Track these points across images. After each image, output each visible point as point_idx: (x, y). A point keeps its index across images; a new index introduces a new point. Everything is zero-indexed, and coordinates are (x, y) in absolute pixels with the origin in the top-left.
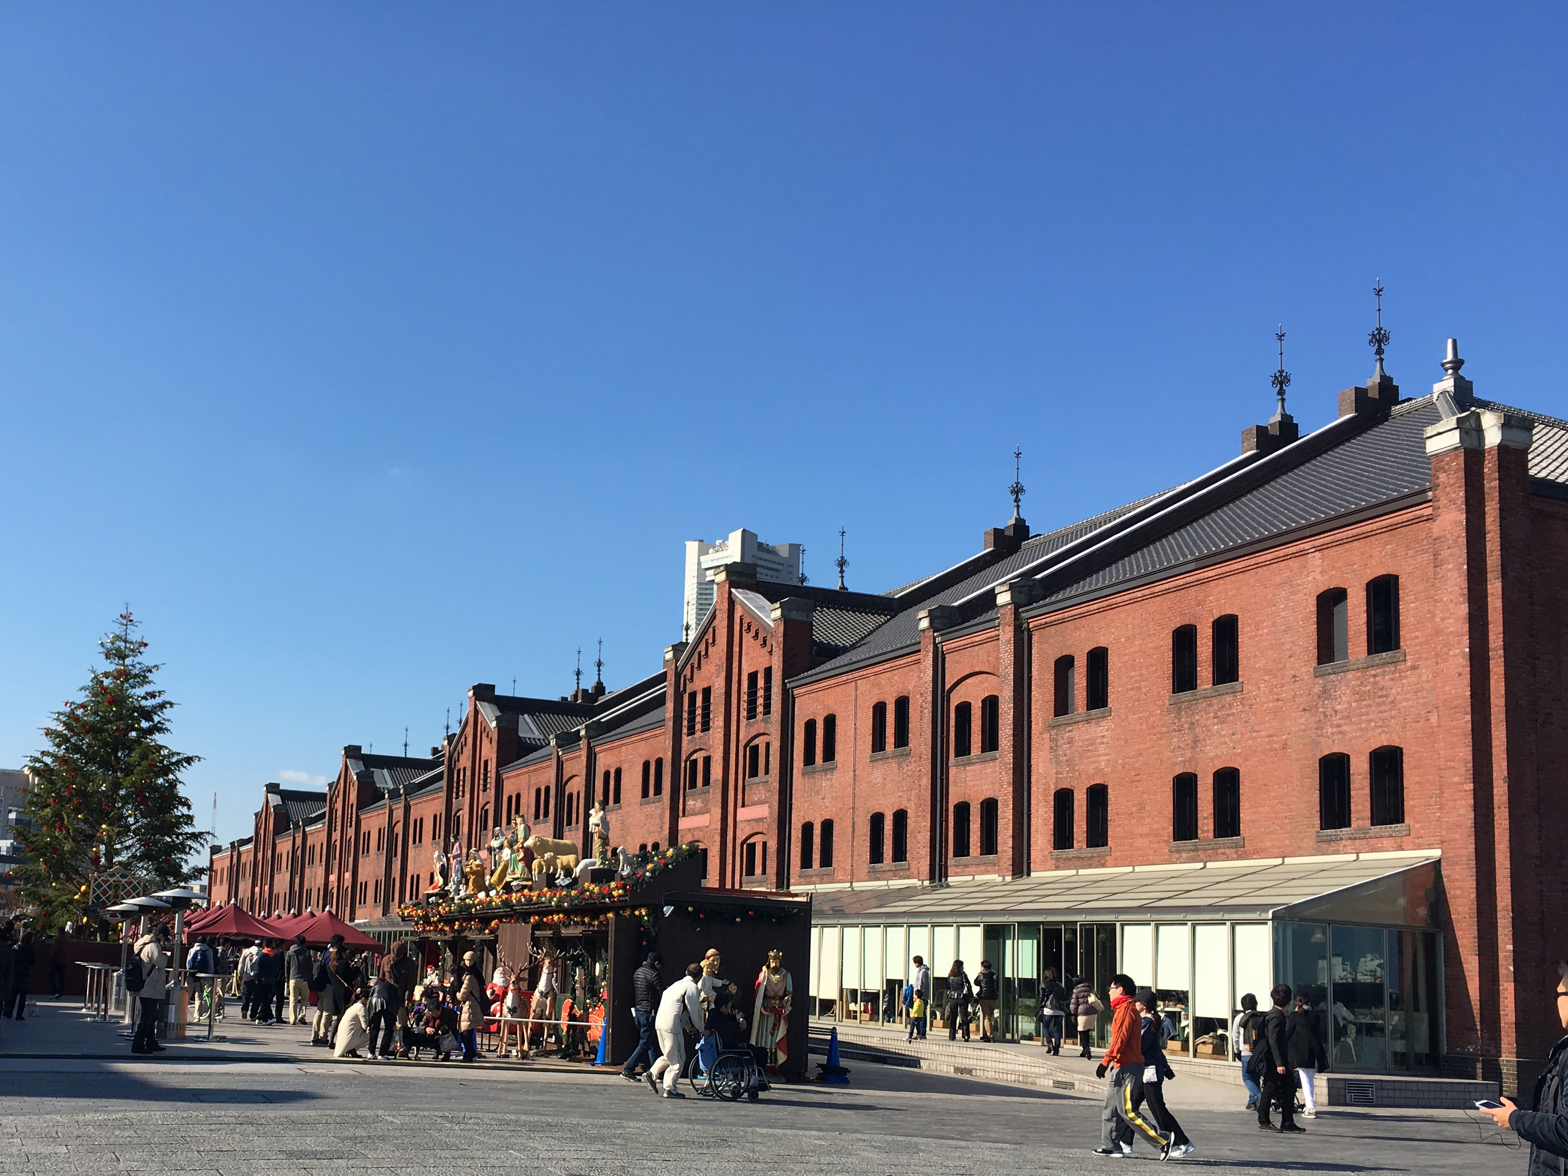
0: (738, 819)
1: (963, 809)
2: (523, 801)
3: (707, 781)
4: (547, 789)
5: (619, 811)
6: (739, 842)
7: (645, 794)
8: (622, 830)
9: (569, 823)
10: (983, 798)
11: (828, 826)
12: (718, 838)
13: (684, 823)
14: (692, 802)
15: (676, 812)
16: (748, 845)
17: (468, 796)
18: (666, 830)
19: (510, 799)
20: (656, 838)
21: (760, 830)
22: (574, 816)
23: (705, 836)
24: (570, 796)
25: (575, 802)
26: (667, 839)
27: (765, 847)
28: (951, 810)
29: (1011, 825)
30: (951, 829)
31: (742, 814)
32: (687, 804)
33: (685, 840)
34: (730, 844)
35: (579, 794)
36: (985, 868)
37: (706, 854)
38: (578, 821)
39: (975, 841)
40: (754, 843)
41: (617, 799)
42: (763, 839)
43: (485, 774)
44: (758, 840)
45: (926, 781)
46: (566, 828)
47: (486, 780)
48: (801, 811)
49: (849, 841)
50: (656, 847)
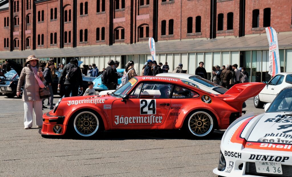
0: (137, 19)
1: (221, 16)
2: (45, 13)
3: (123, 6)
4: (56, 9)
5: (88, 17)
6: (137, 27)
7: (98, 10)
8: (89, 23)
9: (66, 21)
10: (228, 12)
11: (171, 22)
12: (129, 26)
13: (115, 21)
14: (117, 13)
15: (112, 16)
16: (141, 28)
17: (20, 11)
18: (108, 24)
19: (39, 12)
20: (103, 26)
21: (145, 23)
22: (68, 18)
23: (124, 25)
24: (66, 11)
25: (68, 14)
26: (108, 26)
27: (148, 28)
28: (217, 16)
29: (239, 20)
30: (217, 22)
31: (138, 18)
32: (116, 14)
33: (115, 26)
34: (134, 28)
35: (70, 11)
36: (228, 34)
37: (123, 31)
38: (70, 20)
39: (225, 25)
40: (143, 28)
41: (86, 12)
42: (147, 26)
43: (28, 4)
44: (145, 27)
45: (209, 7)
46: (65, 23)
47: (28, 6)
48: (161, 17)
49: (180, 26)
50: (103, 29)
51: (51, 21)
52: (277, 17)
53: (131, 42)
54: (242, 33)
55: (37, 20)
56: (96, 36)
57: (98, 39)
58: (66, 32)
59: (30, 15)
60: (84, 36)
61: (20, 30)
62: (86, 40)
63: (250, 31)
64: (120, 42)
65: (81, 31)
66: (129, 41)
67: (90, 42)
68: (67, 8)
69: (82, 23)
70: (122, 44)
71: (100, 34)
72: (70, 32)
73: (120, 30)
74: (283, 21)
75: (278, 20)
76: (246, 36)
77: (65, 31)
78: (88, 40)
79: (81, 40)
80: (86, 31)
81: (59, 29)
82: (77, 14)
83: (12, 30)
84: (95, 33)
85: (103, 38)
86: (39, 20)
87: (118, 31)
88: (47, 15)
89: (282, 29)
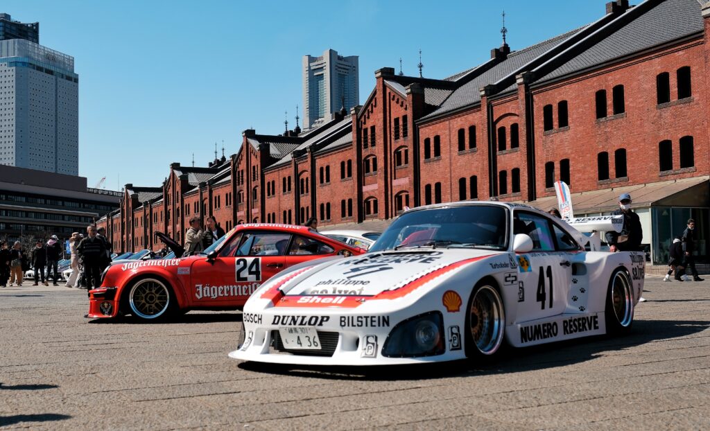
0: (393, 185)
1: (504, 173)
2: (276, 184)
3: (375, 169)
4: (289, 178)
5: (330, 186)
6: (394, 195)
7: (343, 176)
8: (331, 194)
9: (303, 193)
10: (513, 168)
11: (438, 185)
12: (383, 195)
13: (365, 189)
14: (368, 178)
15: (361, 183)
16: (398, 197)
17: (245, 183)
18: (356, 193)
19: (269, 183)
20: (350, 197)
21: (404, 189)
22: (305, 189)
23: (376, 194)
24: (302, 180)
25: (305, 183)
26: (356, 197)
27: (407, 197)
28: (498, 174)
29: (527, 179)
30: (498, 182)
31: (395, 183)
32: (366, 180)
33: (365, 197)
34: (390, 197)
35: (307, 179)
36: (514, 198)
37: (376, 202)
38: (307, 192)
39: (509, 187)
40: (401, 196)
41: (328, 180)
42: (407, 193)
43: (254, 173)
44: (404, 195)
45: (486, 162)
46: (301, 195)
47: (254, 176)
48: (425, 179)
49: (449, 191)
50: (350, 201)
51: (284, 194)
52: (579, 171)
53: (387, 218)
54: (532, 196)
55: (266, 194)
56: (340, 211)
57: (343, 215)
58: (303, 209)
59: (257, 188)
60: (326, 212)
61: (246, 209)
62: (328, 217)
63: (542, 193)
64: (372, 217)
65: (322, 206)
66: (384, 217)
67: (334, 221)
68: (304, 176)
69: (323, 195)
70: (375, 220)
71: (346, 209)
72: (308, 208)
73: (372, 201)
74: (586, 176)
75: (580, 175)
76: (537, 200)
77: (301, 207)
78: (331, 218)
79: (322, 218)
80: (328, 204)
81: (294, 204)
82: (317, 183)
83: (235, 210)
84: (340, 207)
85: (350, 214)
86: (269, 195)
87: (369, 203)
88: (279, 187)
89: (586, 188)
